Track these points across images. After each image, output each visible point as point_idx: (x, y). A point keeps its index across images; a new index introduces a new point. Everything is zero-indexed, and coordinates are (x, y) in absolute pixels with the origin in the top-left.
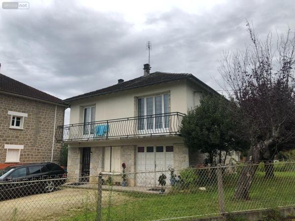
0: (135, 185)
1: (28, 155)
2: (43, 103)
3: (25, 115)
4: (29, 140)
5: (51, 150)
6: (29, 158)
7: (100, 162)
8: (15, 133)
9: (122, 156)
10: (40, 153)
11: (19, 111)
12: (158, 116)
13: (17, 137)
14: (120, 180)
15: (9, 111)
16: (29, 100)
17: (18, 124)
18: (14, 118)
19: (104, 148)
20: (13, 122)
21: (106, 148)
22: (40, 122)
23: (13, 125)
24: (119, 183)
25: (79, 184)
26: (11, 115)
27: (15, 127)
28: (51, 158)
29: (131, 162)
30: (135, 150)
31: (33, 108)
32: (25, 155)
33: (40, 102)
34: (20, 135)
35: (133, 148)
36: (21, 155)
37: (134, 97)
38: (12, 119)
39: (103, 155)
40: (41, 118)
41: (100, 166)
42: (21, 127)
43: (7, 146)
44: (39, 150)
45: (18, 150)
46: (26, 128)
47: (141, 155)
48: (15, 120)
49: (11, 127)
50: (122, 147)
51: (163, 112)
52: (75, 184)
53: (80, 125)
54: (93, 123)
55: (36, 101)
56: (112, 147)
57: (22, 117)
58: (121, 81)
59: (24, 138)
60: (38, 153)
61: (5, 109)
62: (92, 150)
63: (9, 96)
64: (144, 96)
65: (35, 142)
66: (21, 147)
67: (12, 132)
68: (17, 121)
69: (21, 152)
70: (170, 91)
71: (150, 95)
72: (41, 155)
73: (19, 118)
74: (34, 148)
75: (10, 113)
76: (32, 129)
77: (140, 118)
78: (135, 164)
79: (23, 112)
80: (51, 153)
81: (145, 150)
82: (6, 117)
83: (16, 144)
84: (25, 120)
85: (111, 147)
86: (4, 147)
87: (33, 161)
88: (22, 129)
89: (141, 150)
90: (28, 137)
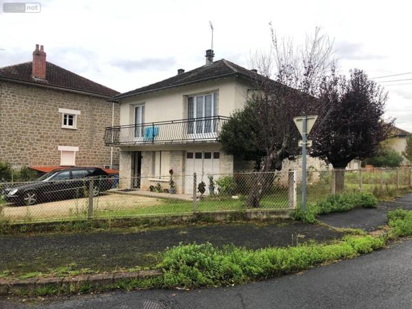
0: (183, 193)
1: (84, 157)
2: (97, 97)
3: (78, 113)
4: (84, 141)
5: (109, 153)
6: (85, 161)
7: (151, 168)
8: (68, 134)
9: (171, 161)
10: (97, 155)
11: (71, 109)
12: (208, 119)
13: (71, 138)
14: (168, 186)
15: (60, 109)
16: (81, 94)
17: (71, 123)
18: (65, 116)
19: (154, 152)
20: (65, 120)
21: (157, 153)
22: (96, 120)
23: (65, 124)
24: (167, 190)
25: (130, 190)
26: (62, 113)
27: (67, 126)
28: (110, 162)
29: (180, 168)
30: (184, 155)
31: (87, 104)
32: (80, 158)
33: (94, 97)
34: (74, 135)
35: (182, 154)
36: (77, 158)
37: (184, 96)
38: (63, 118)
39: (154, 161)
40: (96, 115)
41: (150, 172)
42: (74, 126)
43: (61, 148)
44: (95, 152)
45: (73, 152)
46: (80, 128)
47: (189, 162)
48: (68, 119)
49: (64, 126)
50: (171, 151)
51: (212, 115)
52: (127, 190)
53: (130, 126)
54: (143, 125)
55: (89, 96)
56: (162, 153)
57: (75, 115)
58: (181, 71)
59: (79, 139)
60: (96, 155)
61: (55, 106)
62: (143, 155)
63: (58, 91)
64: (195, 95)
65: (91, 143)
66: (76, 149)
67: (65, 132)
68: (69, 120)
69: (76, 155)
70: (218, 90)
71: (201, 94)
72: (99, 158)
73: (71, 117)
74: (91, 150)
75: (61, 110)
76: (86, 129)
77: (189, 121)
78: (184, 170)
79: (75, 109)
80: (110, 156)
81: (194, 156)
82: (58, 116)
83: (70, 145)
84: (78, 119)
85: (161, 151)
86: (57, 148)
87: (90, 164)
88: (76, 128)
89: (190, 156)
90: (83, 137)
